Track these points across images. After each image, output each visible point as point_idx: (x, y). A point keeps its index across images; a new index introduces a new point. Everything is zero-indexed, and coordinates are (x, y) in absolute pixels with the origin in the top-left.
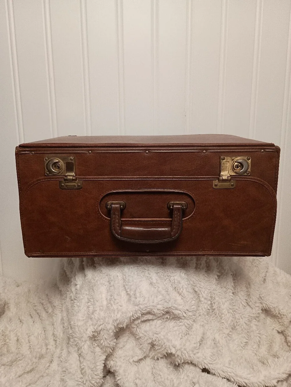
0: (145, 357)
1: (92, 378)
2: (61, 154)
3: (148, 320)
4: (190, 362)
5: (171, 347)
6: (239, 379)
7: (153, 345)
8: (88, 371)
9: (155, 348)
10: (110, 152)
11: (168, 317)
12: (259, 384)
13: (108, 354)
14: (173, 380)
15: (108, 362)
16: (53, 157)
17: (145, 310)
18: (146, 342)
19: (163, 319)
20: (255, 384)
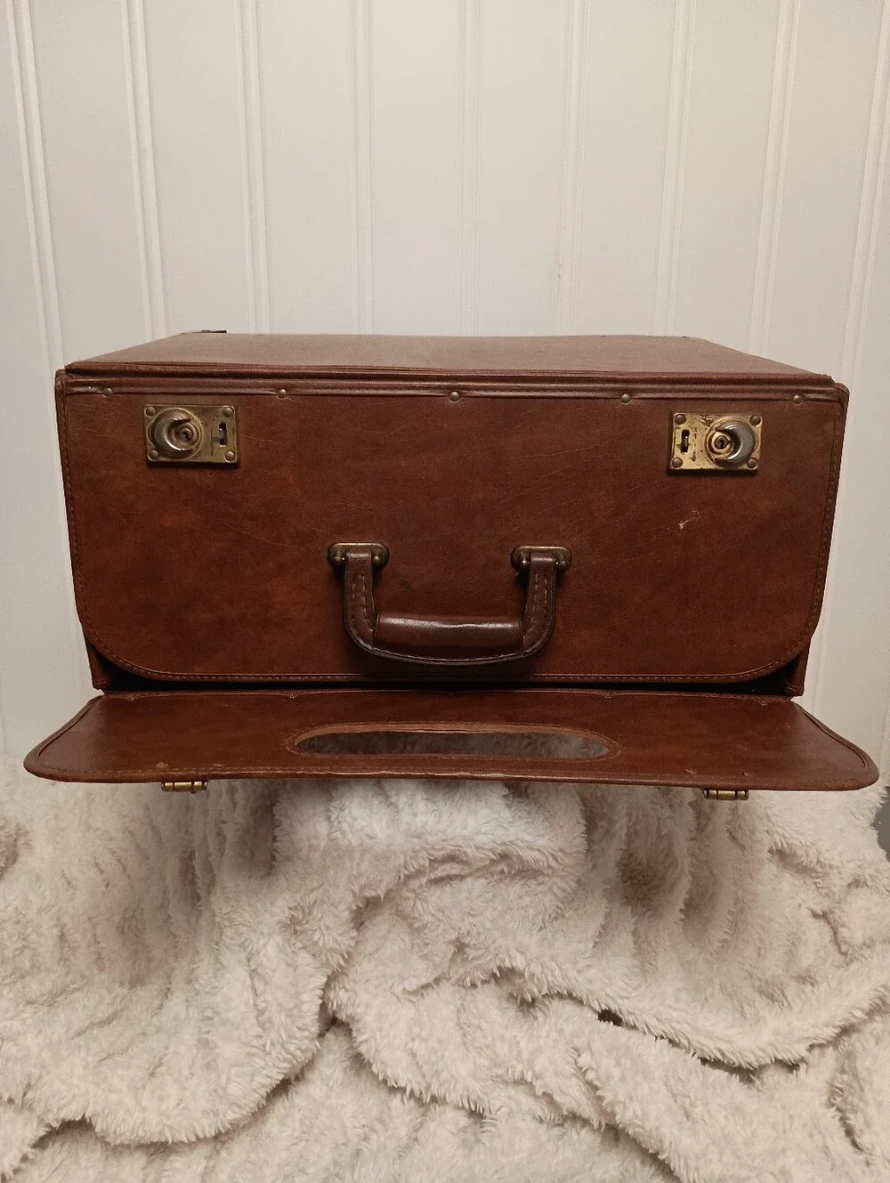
0: (437, 981)
1: (290, 1037)
2: (193, 397)
3: (450, 878)
4: (565, 993)
5: (513, 952)
6: (703, 1040)
7: (460, 947)
8: (279, 1018)
9: (465, 953)
10: (343, 392)
11: (506, 870)
12: (760, 1053)
13: (333, 972)
14: (518, 1043)
15: (332, 995)
16: (173, 405)
17: (442, 849)
18: (441, 938)
19: (492, 874)
20: (746, 1054)
